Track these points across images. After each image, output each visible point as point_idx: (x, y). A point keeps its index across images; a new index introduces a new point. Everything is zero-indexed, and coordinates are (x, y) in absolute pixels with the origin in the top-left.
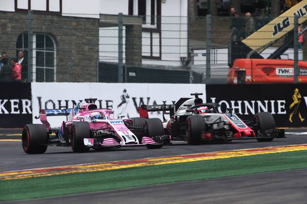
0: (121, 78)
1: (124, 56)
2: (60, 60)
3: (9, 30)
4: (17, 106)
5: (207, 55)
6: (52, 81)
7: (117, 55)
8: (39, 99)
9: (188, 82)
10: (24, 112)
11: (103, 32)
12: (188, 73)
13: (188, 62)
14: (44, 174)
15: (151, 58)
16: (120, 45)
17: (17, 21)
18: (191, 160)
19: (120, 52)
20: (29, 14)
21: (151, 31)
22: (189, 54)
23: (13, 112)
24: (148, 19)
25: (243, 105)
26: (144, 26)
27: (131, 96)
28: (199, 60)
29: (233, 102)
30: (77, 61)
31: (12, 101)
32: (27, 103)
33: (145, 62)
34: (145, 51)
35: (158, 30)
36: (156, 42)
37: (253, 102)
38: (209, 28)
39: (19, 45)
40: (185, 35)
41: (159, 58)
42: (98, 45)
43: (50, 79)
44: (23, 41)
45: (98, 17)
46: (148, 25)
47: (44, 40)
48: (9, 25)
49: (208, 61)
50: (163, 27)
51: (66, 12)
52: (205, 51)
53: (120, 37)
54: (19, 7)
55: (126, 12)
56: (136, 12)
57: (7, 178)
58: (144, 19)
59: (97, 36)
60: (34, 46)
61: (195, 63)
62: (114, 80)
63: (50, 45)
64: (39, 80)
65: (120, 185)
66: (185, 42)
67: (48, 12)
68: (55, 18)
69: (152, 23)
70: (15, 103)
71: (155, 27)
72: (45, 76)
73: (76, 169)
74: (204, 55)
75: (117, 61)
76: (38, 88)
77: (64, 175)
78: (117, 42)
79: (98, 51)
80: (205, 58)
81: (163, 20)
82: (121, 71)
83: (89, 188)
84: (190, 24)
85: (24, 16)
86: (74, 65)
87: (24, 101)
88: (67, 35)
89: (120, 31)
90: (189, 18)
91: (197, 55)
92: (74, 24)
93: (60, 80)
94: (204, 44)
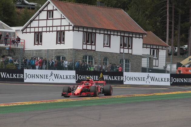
0: (147, 71)
1: (148, 66)
2: (131, 66)
3: (118, 58)
4: (119, 78)
5: (171, 66)
6: (129, 72)
7: (146, 65)
8: (125, 76)
9: (165, 73)
10: (121, 80)
11: (143, 59)
12: (165, 71)
13: (165, 68)
14: (126, 96)
15: (156, 66)
16: (147, 63)
17: (120, 56)
18: (166, 94)
19: (147, 65)
20: (124, 54)
21: (156, 59)
22: (166, 66)
23: (118, 80)
24: (155, 56)
25: (180, 79)
26: (154, 58)
27: (150, 76)
28: (169, 67)
29: (177, 79)
30: (136, 67)
31: (118, 77)
32: (122, 78)
33: (154, 68)
34: (154, 64)
35: (158, 59)
36: (157, 62)
37: (183, 79)
38: (171, 59)
39: (120, 62)
40: (165, 60)
41: (158, 66)
42: (141, 62)
43: (128, 71)
44: (121, 61)
45: (142, 55)
46: (155, 58)
47: (127, 61)
48: (118, 57)
49: (171, 67)
50: (159, 58)
51: (133, 53)
52: (170, 65)
53: (148, 61)
54: (121, 52)
55: (149, 54)
56: (152, 54)
57: (116, 97)
58: (154, 56)
59: (141, 60)
60: (125, 62)
61: (167, 68)
62: (146, 72)
63: (129, 62)
64: (126, 71)
65: (146, 100)
66: (165, 62)
67: (128, 53)
68: (130, 55)
69: (156, 57)
70: (119, 77)
71: (157, 58)
72: (127, 71)
73: (134, 95)
74: (170, 66)
75: (146, 67)
76: (125, 74)
77: (131, 97)
78: (147, 62)
79: (141, 64)
80: (170, 67)
81: (159, 57)
82: (147, 70)
83: (138, 100)
84: (166, 58)
85: (122, 54)
86: (135, 68)
87: (121, 77)
88: (133, 59)
89: (148, 59)
90: (166, 56)
91: (168, 66)
92: (135, 57)
93: (131, 72)
94: (170, 63)
